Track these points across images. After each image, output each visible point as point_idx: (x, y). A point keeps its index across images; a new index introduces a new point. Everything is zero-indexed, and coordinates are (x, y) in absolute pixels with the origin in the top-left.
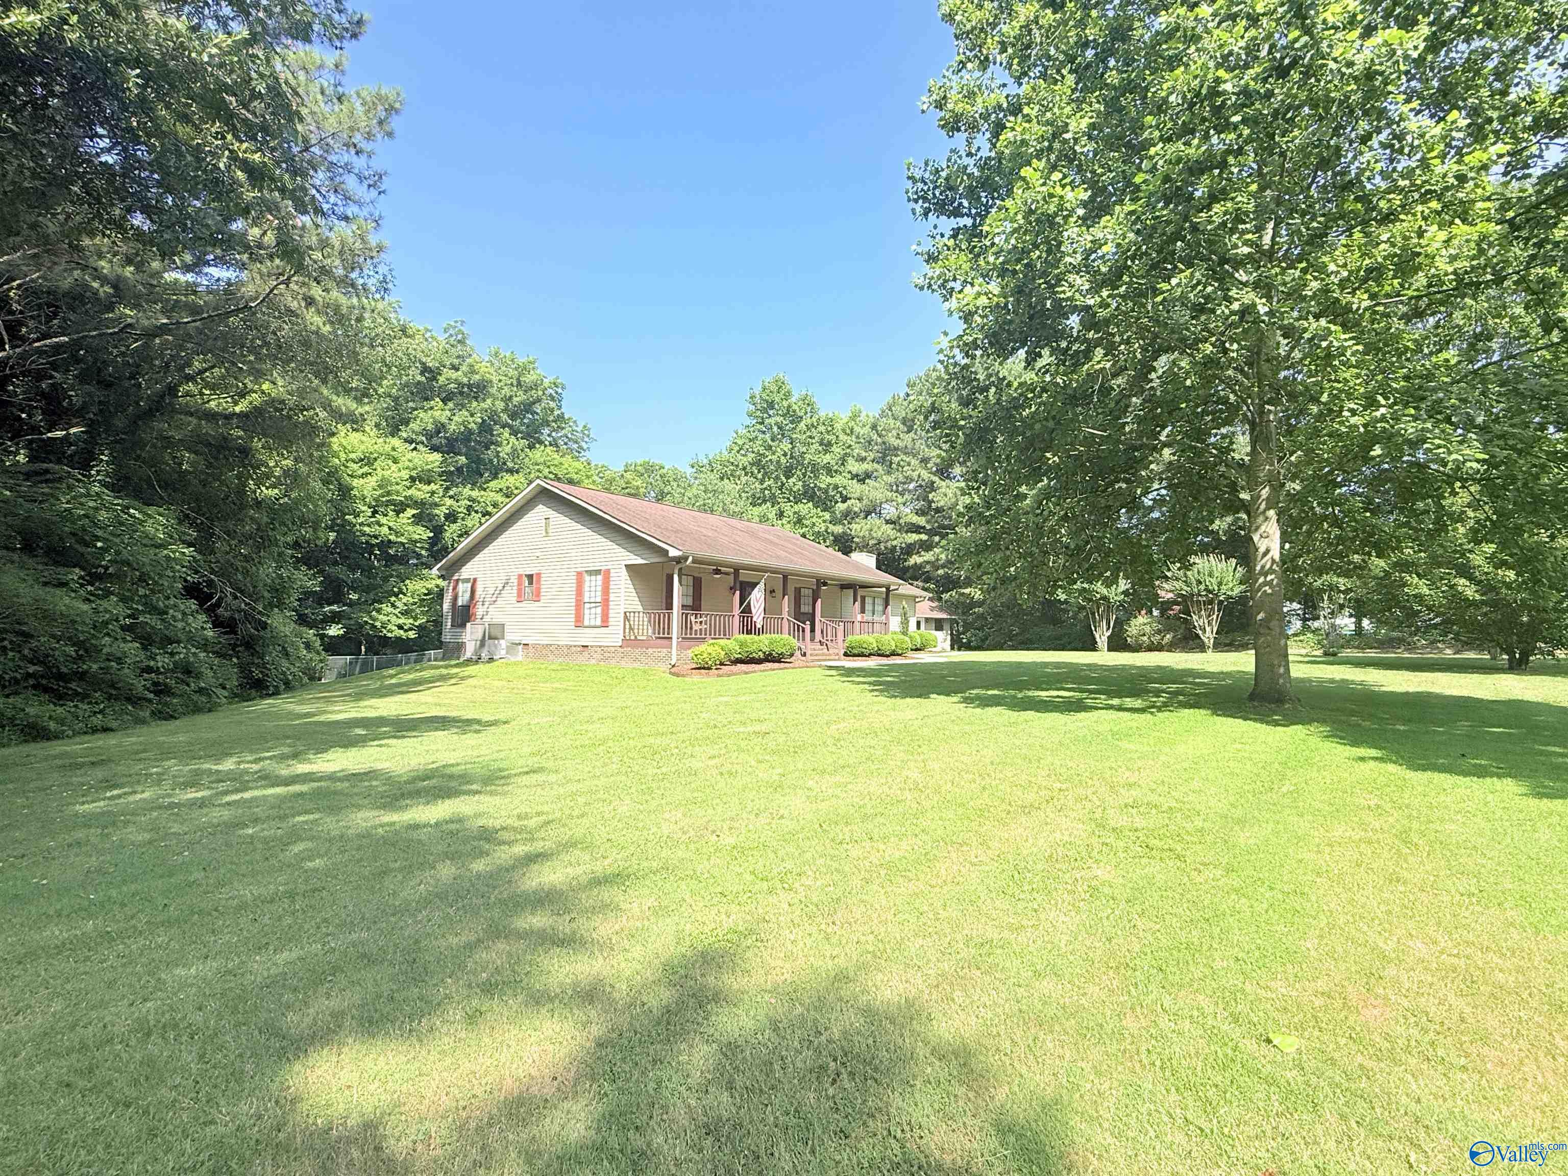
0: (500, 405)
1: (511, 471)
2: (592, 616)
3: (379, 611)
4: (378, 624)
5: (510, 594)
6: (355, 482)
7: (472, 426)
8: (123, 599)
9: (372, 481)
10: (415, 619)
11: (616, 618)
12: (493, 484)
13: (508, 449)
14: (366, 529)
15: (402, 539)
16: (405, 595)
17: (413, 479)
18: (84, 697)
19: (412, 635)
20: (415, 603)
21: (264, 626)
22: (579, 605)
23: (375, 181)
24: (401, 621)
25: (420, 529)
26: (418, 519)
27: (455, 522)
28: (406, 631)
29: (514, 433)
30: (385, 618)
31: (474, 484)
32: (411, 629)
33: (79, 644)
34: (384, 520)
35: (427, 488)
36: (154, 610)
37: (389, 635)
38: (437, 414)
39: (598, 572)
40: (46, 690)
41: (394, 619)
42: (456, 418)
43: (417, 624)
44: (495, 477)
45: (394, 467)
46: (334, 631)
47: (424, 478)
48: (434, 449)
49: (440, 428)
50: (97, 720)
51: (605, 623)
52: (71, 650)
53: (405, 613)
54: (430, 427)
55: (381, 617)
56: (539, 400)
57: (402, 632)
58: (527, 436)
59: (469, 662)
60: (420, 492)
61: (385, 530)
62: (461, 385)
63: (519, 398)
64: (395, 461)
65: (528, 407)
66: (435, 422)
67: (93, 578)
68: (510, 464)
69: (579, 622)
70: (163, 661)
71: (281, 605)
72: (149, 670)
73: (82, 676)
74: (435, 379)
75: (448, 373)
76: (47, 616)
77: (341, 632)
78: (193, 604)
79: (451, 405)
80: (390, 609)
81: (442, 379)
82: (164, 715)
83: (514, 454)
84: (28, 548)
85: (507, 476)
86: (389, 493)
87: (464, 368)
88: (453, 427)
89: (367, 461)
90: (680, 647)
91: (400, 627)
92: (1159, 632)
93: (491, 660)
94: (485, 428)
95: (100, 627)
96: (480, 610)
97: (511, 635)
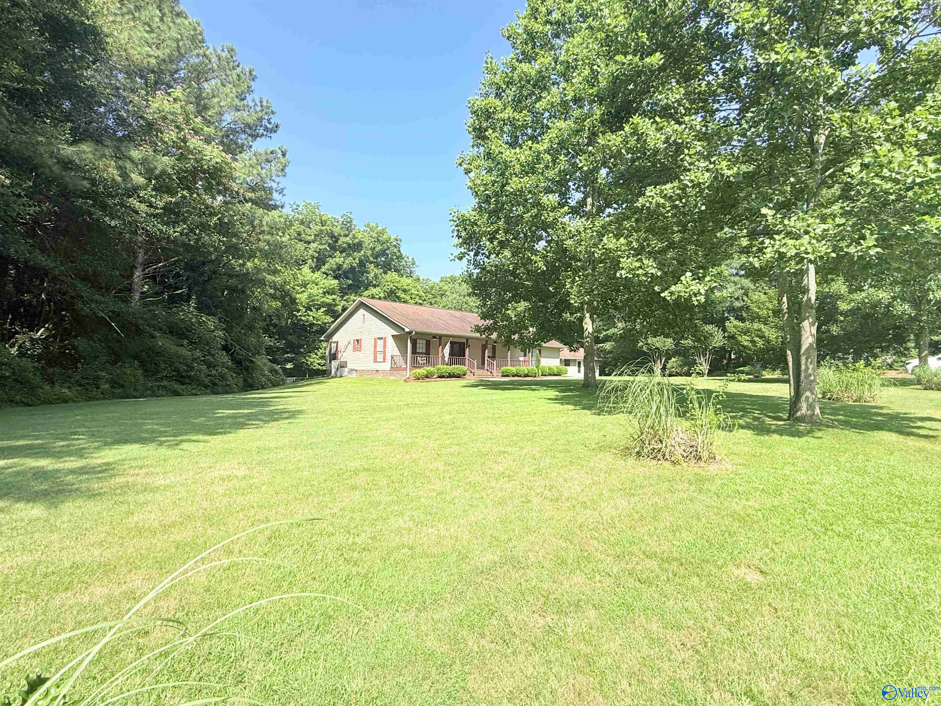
0: (369, 253)
1: (375, 286)
2: (380, 357)
4: (309, 363)
5: (351, 347)
6: (298, 296)
7: (355, 265)
8: (201, 350)
9: (305, 295)
11: (388, 358)
12: (366, 293)
13: (372, 275)
14: (303, 318)
15: (320, 323)
17: (324, 293)
18: (190, 384)
21: (252, 362)
22: (375, 353)
23: (281, 192)
25: (328, 317)
26: (326, 313)
29: (377, 265)
30: (312, 360)
31: (356, 293)
33: (188, 366)
34: (311, 313)
35: (331, 297)
36: (210, 354)
37: (314, 368)
38: (337, 260)
39: (381, 338)
40: (179, 381)
41: (316, 361)
42: (347, 261)
44: (367, 289)
45: (316, 287)
46: (289, 366)
47: (328, 292)
48: (336, 278)
49: (339, 267)
50: (194, 391)
51: (384, 361)
52: (185, 368)
54: (334, 266)
55: (310, 359)
56: (388, 248)
57: (318, 366)
58: (383, 267)
59: (333, 377)
60: (329, 299)
61: (311, 318)
62: (349, 245)
63: (379, 248)
64: (317, 285)
65: (383, 253)
66: (337, 264)
67: (191, 343)
68: (374, 282)
69: (375, 361)
70: (214, 372)
71: (259, 353)
72: (209, 375)
73: (189, 377)
74: (336, 241)
75: (342, 239)
76: (179, 357)
77: (292, 366)
78: (224, 353)
79: (344, 254)
80: (314, 356)
81: (340, 242)
82: (215, 393)
83: (376, 276)
84: (171, 332)
85: (372, 288)
86: (313, 301)
87: (351, 236)
88: (345, 266)
89: (304, 285)
90: (411, 370)
92: (681, 366)
93: (341, 376)
94: (362, 264)
95: (194, 359)
96: (339, 355)
97: (350, 366)
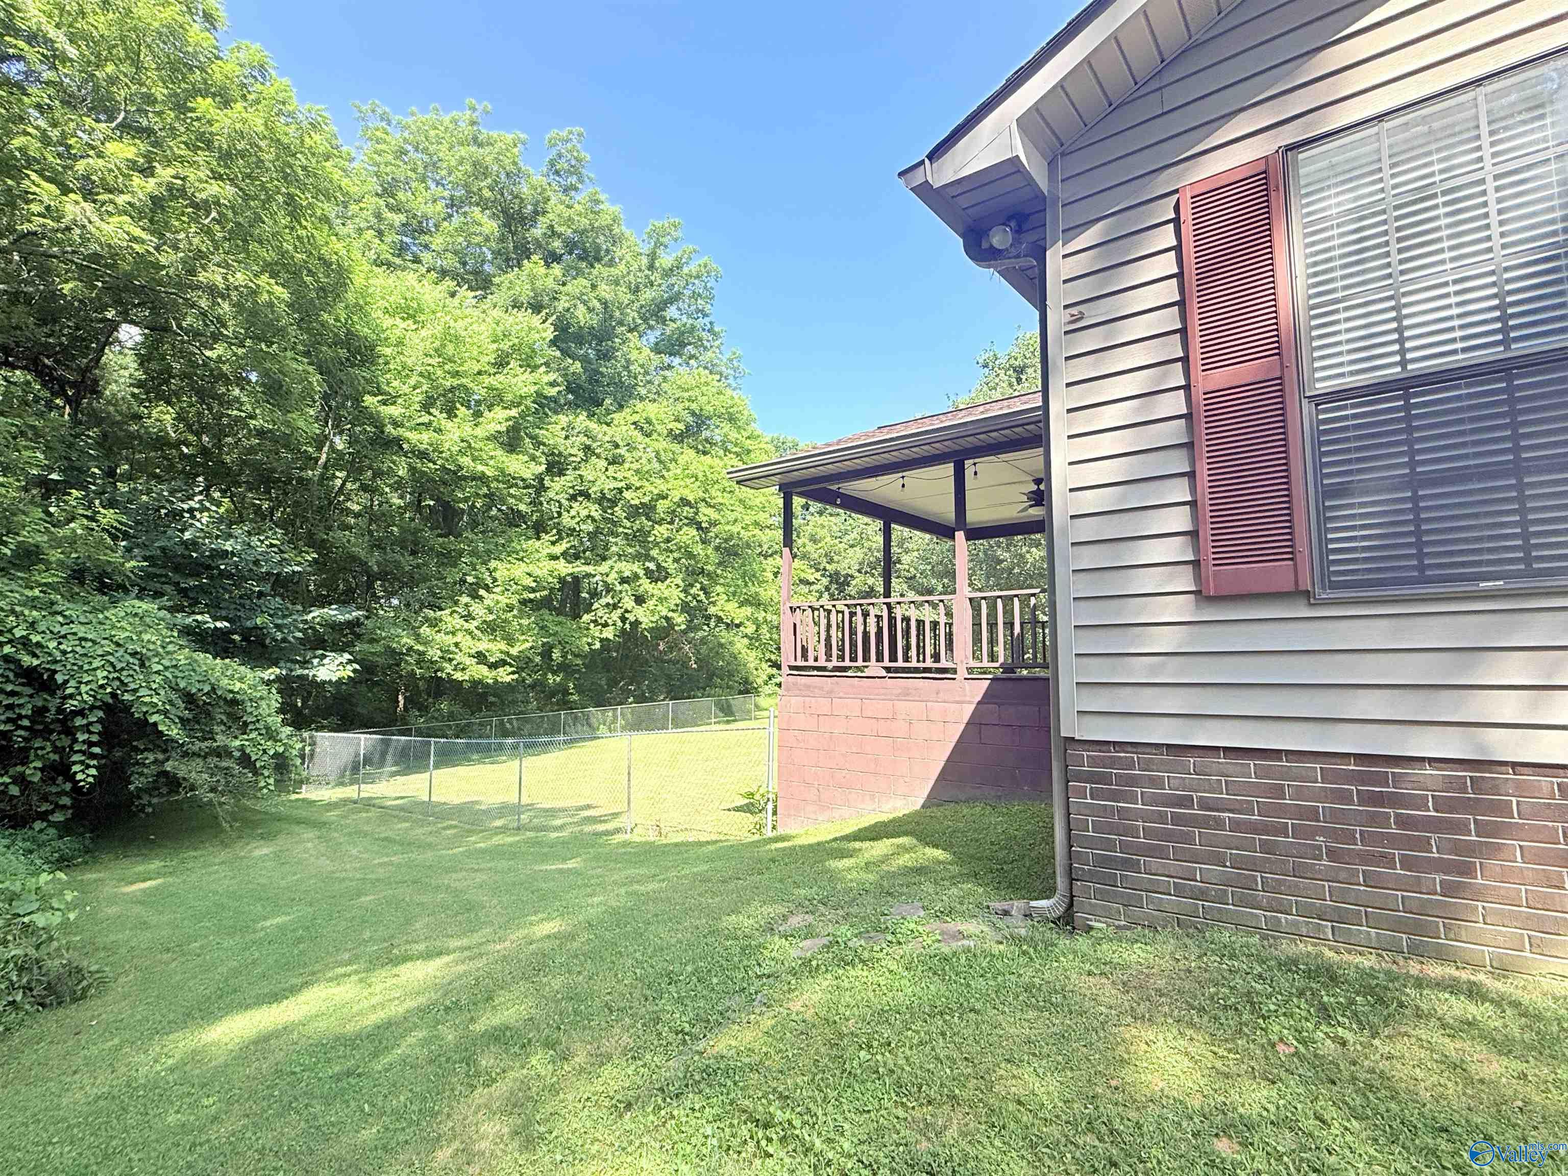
3: (434, 623)
4: (434, 653)
10: (510, 641)
16: (487, 588)
19: (505, 675)
20: (510, 608)
24: (483, 645)
27: (561, 473)
28: (493, 666)
30: (449, 640)
31: (592, 412)
32: (503, 663)
37: (458, 676)
41: (467, 643)
43: (514, 651)
46: (332, 669)
53: (490, 628)
55: (439, 637)
57: (484, 670)
77: (348, 672)
80: (458, 622)
91: (480, 657)
